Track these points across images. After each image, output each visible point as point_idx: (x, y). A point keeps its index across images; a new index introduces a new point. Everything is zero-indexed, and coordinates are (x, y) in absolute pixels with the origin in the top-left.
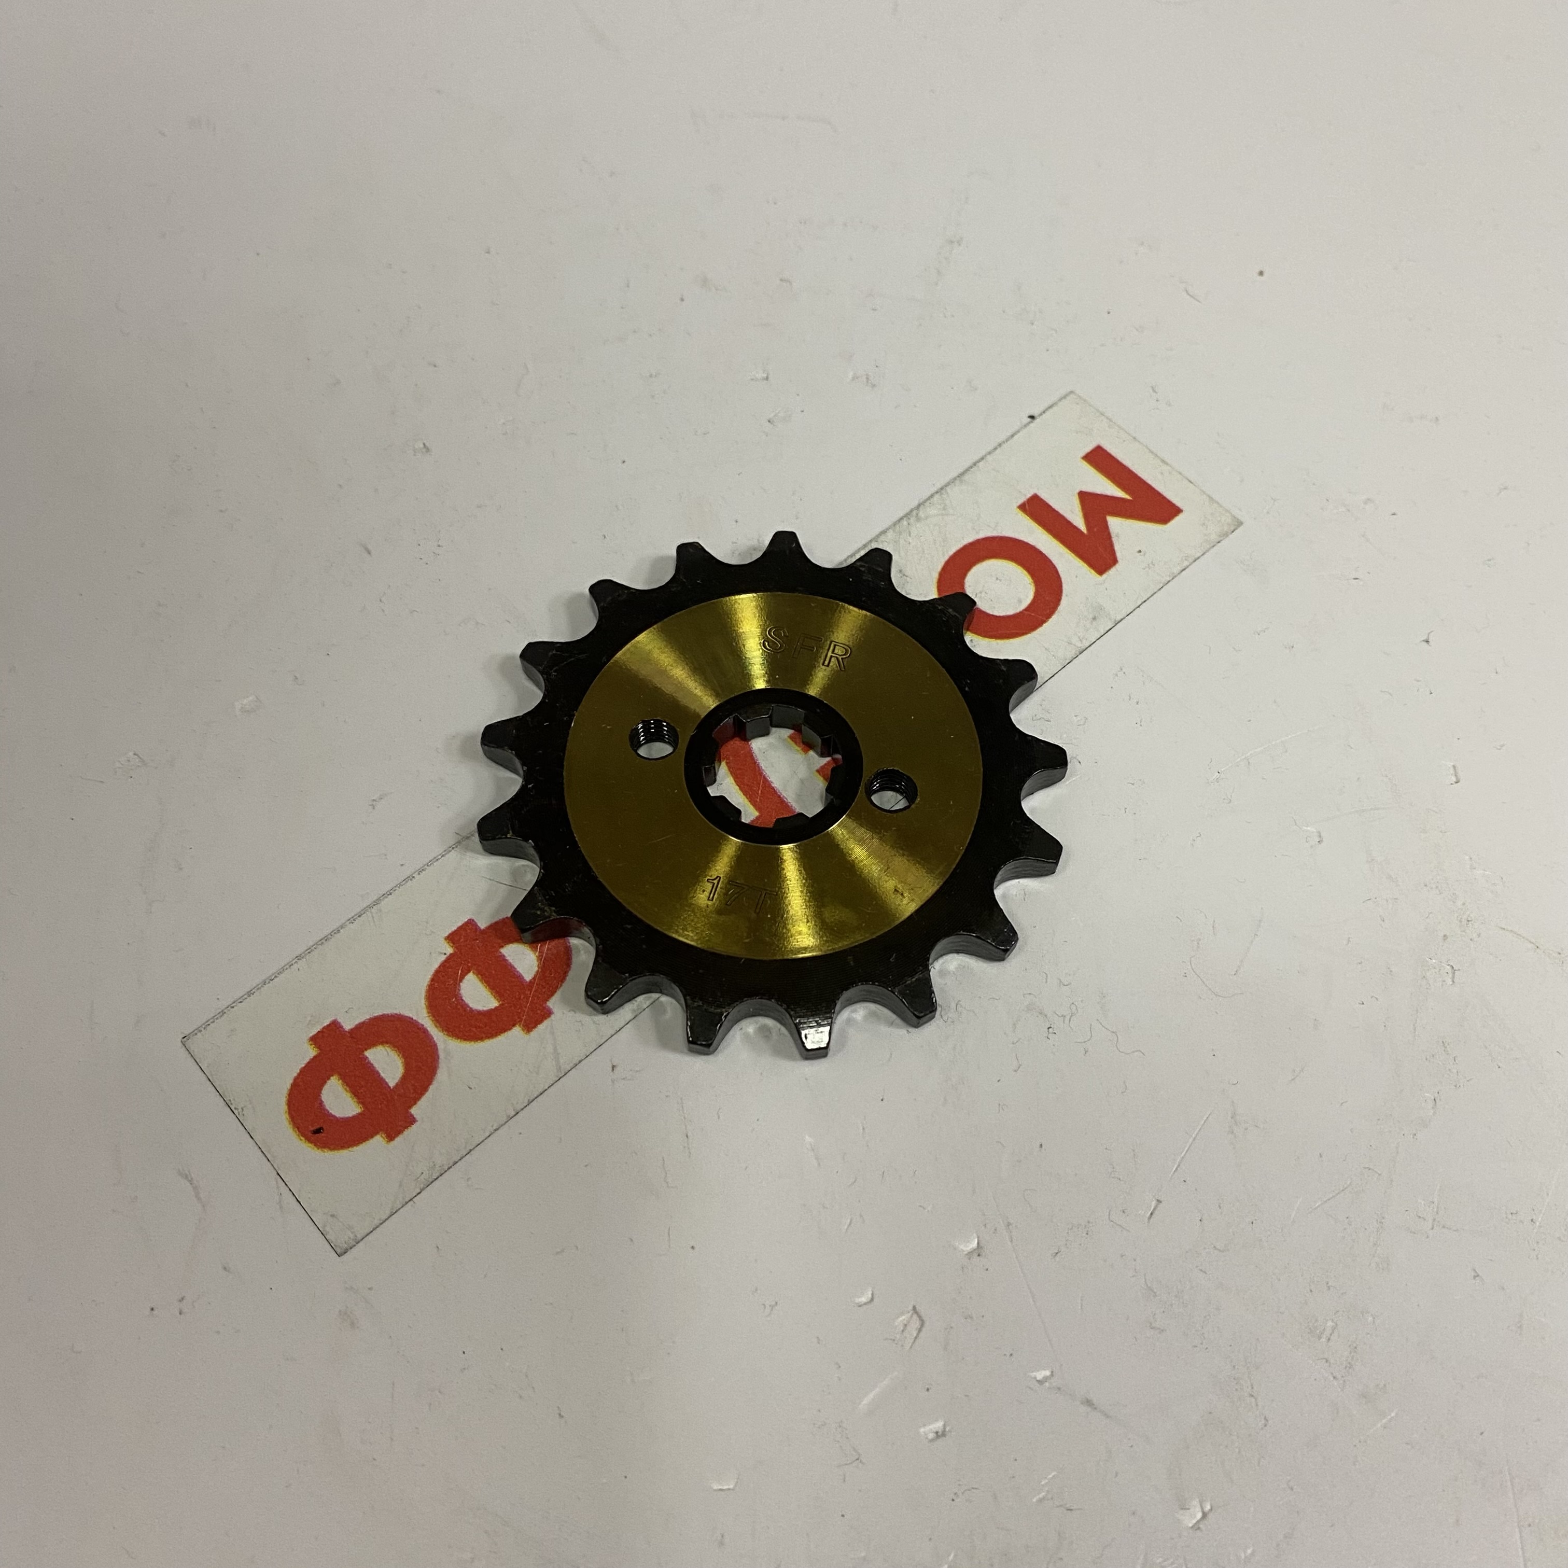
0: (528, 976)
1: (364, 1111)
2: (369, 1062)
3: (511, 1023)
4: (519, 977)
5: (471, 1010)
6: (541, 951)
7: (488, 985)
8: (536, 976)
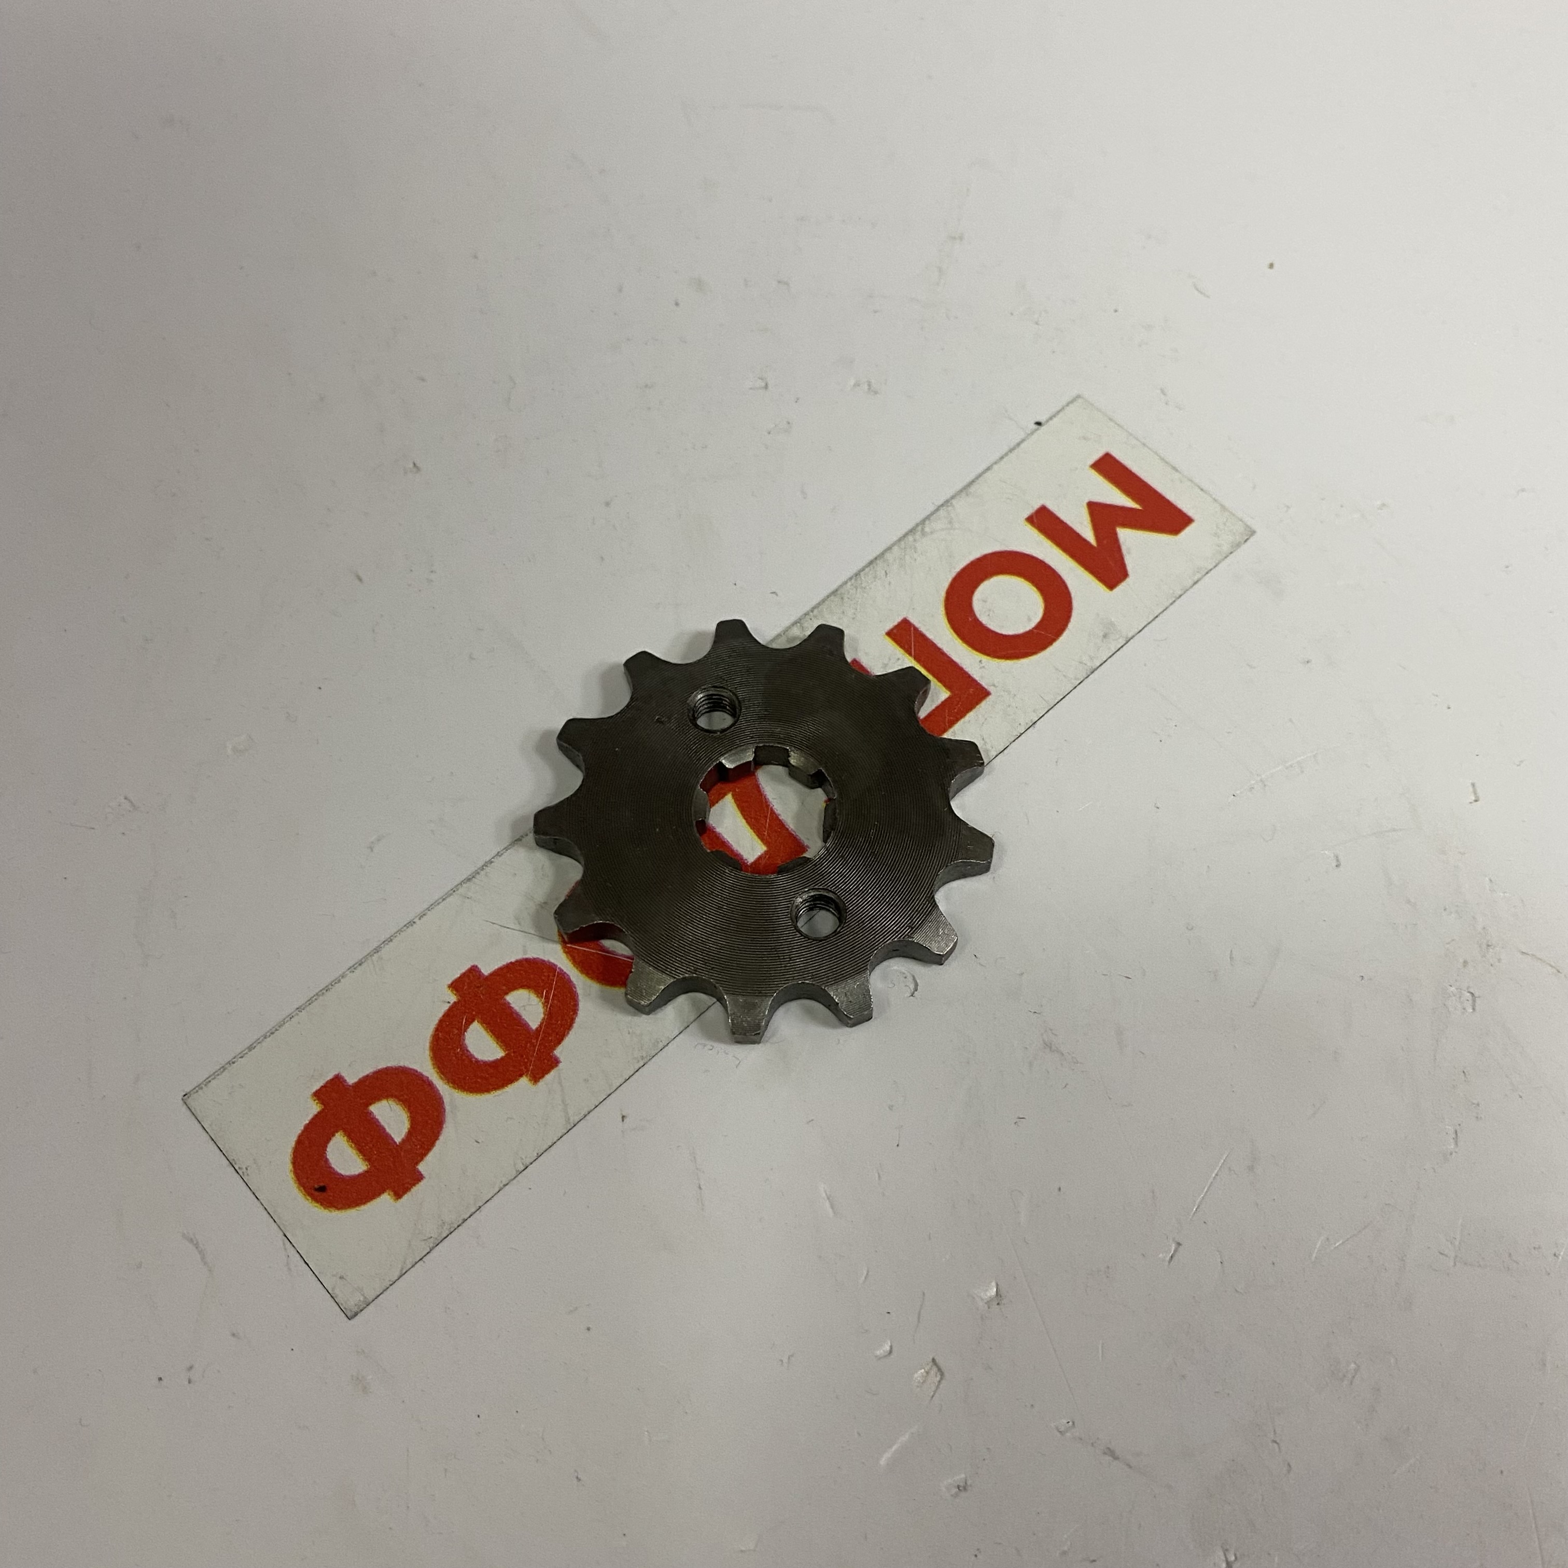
0: (534, 1024)
1: (370, 1169)
2: (374, 1118)
3: (518, 1074)
4: (525, 1026)
5: (477, 1061)
6: (547, 998)
7: (494, 1034)
8: (542, 1023)
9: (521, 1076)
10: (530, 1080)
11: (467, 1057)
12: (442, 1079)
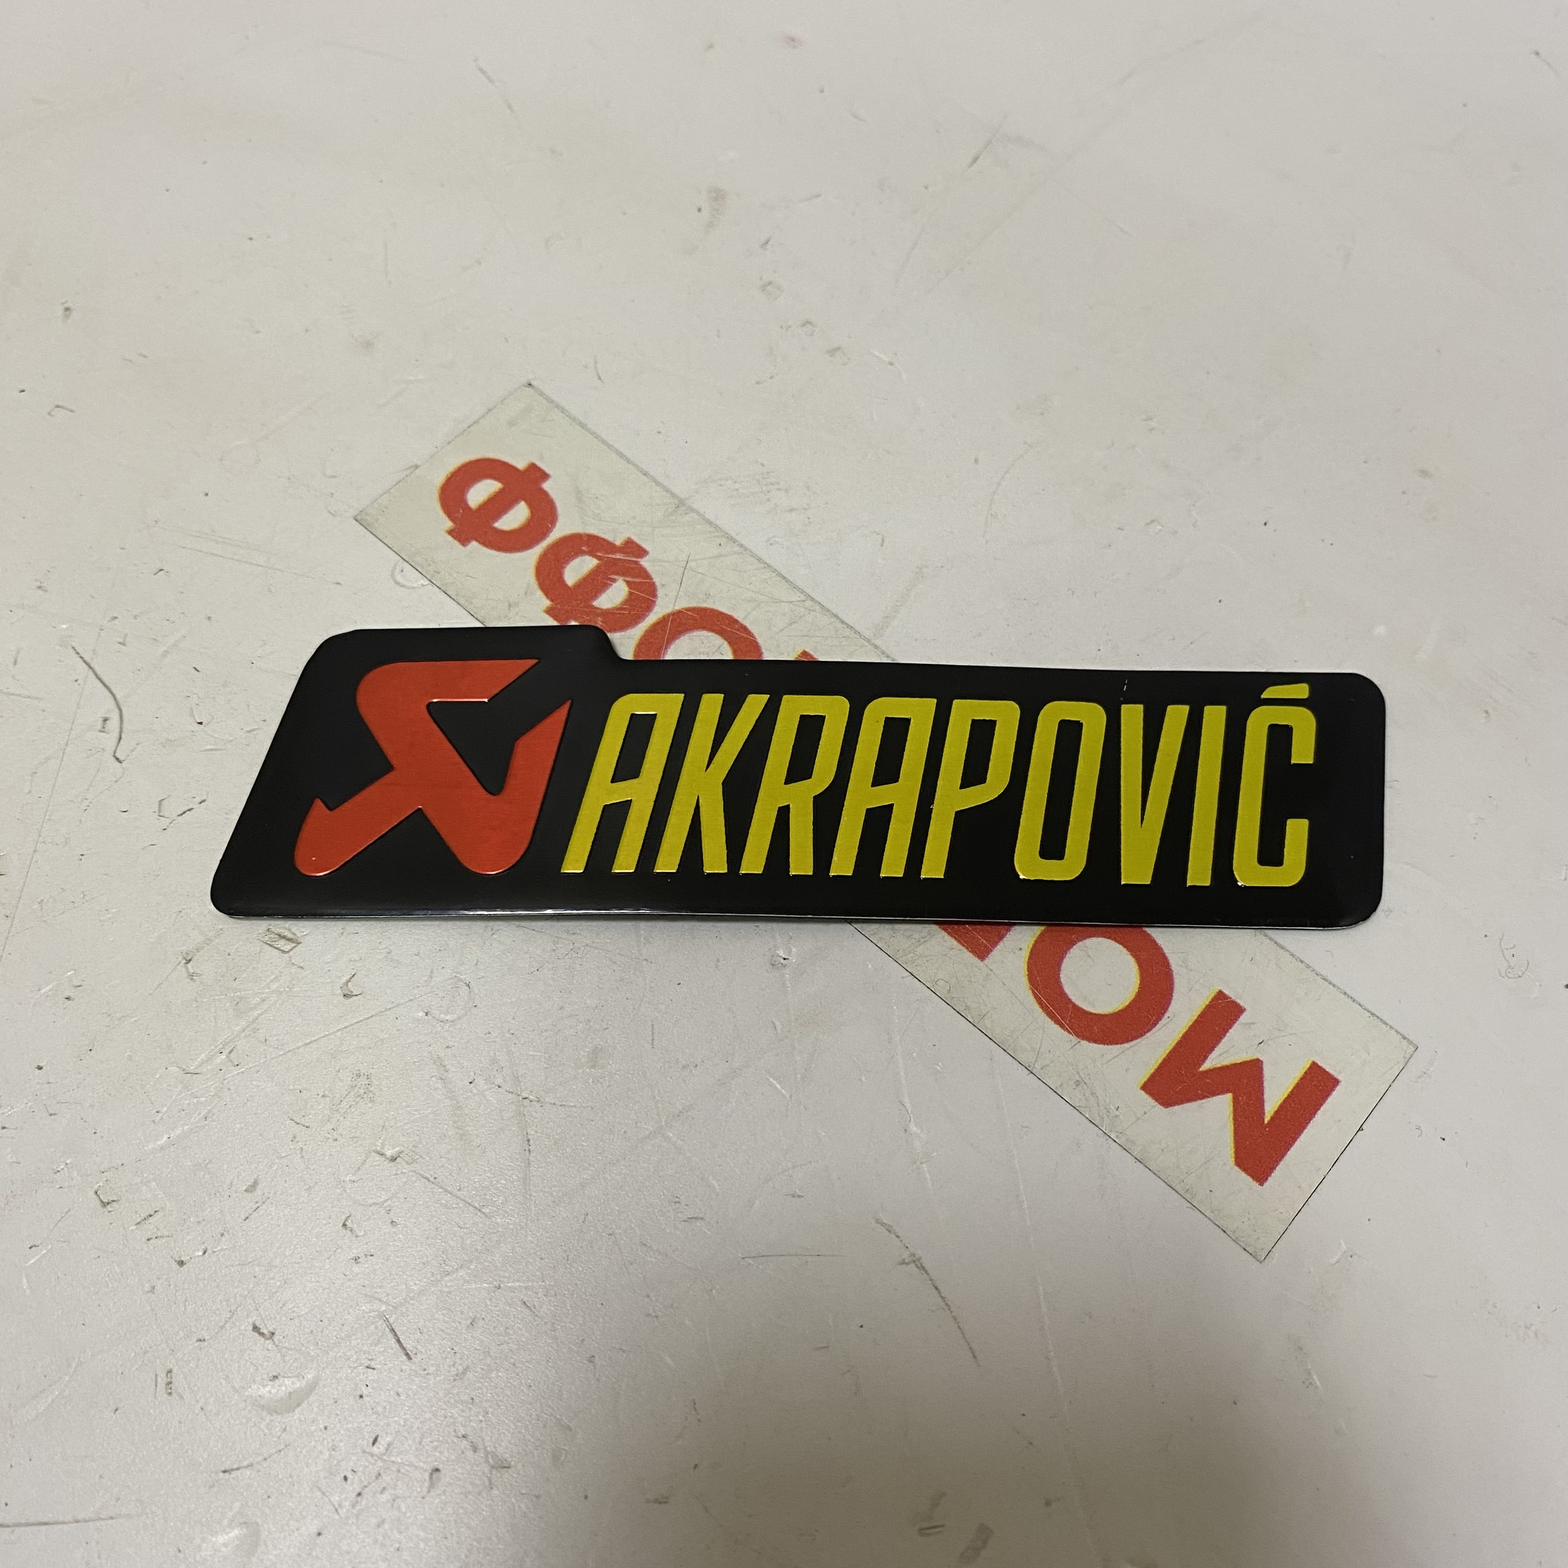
0: (596, 603)
1: (473, 510)
2: (514, 505)
3: (553, 598)
4: (595, 597)
5: (563, 568)
6: (621, 609)
7: (587, 576)
8: (598, 609)
9: (552, 600)
10: (547, 608)
11: (567, 561)
12: (548, 546)
